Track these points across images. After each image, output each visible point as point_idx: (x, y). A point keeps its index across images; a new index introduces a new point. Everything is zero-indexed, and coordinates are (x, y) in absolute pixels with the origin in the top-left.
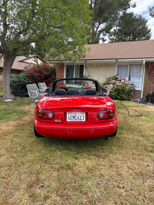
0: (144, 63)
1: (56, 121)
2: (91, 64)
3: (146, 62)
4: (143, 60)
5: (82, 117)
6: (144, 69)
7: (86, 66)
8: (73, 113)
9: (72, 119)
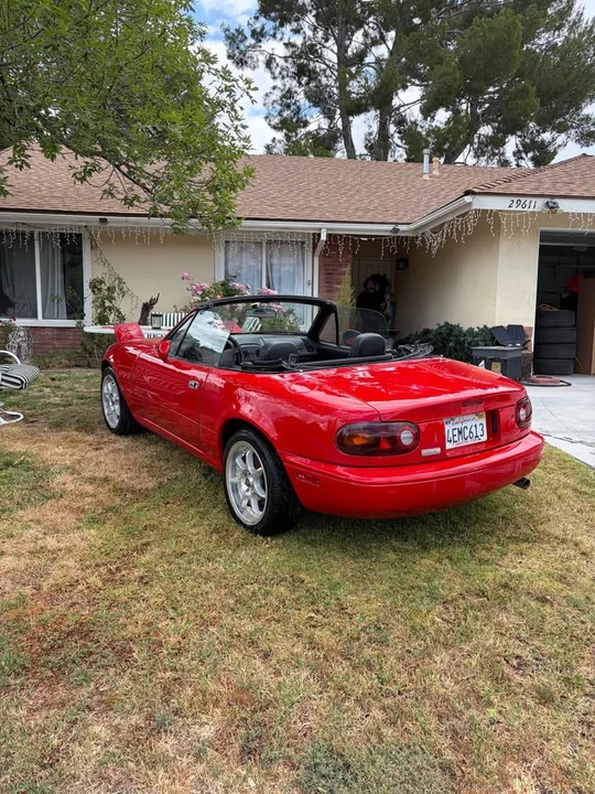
0: (324, 237)
1: (425, 452)
2: (127, 233)
3: (329, 236)
4: (320, 229)
5: (479, 428)
6: (317, 259)
7: (92, 240)
8: (457, 419)
9: (456, 439)
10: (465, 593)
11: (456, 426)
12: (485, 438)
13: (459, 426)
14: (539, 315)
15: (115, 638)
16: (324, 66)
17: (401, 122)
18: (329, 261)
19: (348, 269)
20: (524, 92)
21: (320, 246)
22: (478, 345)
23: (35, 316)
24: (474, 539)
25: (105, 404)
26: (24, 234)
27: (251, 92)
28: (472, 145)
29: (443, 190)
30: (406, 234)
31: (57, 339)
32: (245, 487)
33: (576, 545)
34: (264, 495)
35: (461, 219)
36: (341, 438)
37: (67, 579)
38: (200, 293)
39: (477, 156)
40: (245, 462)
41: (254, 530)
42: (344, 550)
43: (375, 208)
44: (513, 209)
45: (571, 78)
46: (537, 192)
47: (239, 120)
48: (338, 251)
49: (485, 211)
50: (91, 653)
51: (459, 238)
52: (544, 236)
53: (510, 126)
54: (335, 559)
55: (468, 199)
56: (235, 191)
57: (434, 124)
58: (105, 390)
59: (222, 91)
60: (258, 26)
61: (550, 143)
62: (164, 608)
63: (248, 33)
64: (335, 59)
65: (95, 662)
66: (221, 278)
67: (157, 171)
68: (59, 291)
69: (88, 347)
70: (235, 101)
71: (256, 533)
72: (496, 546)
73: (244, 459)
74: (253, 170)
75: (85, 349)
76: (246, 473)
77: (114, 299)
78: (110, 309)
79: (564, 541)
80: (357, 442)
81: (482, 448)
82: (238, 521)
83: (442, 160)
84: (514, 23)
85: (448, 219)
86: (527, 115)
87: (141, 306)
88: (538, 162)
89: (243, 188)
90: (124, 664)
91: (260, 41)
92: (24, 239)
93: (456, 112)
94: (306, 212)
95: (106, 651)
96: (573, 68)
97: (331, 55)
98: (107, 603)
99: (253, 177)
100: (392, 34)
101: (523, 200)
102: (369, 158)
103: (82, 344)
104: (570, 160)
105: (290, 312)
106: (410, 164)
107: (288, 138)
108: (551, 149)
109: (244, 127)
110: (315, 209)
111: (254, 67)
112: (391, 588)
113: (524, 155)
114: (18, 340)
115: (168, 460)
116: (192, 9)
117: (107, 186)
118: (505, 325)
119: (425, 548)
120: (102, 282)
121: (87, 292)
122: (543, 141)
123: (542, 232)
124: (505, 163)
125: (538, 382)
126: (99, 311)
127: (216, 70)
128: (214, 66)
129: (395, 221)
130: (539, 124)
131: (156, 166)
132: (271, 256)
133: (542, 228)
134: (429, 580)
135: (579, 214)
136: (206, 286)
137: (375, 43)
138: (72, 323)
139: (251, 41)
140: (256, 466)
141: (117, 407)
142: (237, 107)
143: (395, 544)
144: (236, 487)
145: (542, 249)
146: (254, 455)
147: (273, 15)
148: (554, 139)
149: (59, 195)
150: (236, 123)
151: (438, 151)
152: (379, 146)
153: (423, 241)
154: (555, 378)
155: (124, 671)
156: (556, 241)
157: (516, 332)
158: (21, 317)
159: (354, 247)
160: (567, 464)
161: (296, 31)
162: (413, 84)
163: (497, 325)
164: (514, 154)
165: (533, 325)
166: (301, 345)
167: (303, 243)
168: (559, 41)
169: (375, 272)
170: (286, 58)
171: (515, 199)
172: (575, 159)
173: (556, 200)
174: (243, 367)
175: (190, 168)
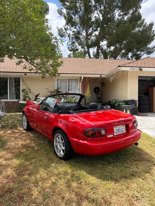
0: (82, 78)
1: (109, 136)
2: (32, 77)
3: (84, 77)
4: (82, 76)
5: (123, 129)
6: (81, 83)
7: (23, 79)
8: (117, 127)
9: (117, 132)
10: (121, 177)
11: (117, 129)
12: (125, 132)
13: (118, 128)
14: (139, 97)
15: (19, 193)
16: (82, 36)
17: (102, 49)
18: (84, 84)
19: (89, 86)
20: (132, 42)
21: (82, 80)
22: (123, 105)
23: (7, 99)
24: (123, 160)
25: (23, 122)
26: (5, 78)
27: (62, 43)
28: (120, 55)
29: (113, 66)
30: (104, 77)
31: (13, 105)
32: (59, 146)
33: (152, 162)
34: (64, 149)
35: (117, 73)
36: (85, 132)
37: (7, 174)
38: (51, 92)
39: (121, 57)
40: (59, 139)
41: (61, 158)
42: (86, 164)
43: (96, 71)
44: (131, 70)
45: (144, 38)
46: (137, 66)
47: (59, 49)
48: (86, 81)
49: (123, 71)
50: (12, 198)
51: (117, 78)
52: (139, 77)
53: (129, 50)
54: (84, 167)
55: (119, 68)
56: (58, 67)
57: (110, 50)
58: (23, 119)
59: (55, 42)
60: (66, 27)
61: (140, 54)
62: (34, 183)
63: (63, 29)
64: (85, 34)
65: (13, 201)
66: (56, 88)
67: (38, 62)
68: (14, 92)
69: (21, 107)
70: (58, 45)
71: (62, 159)
72: (129, 162)
73: (59, 138)
74: (63, 62)
75: (20, 107)
76: (59, 142)
77: (28, 94)
78: (27, 97)
79: (149, 161)
80: (89, 134)
81: (124, 135)
82: (57, 156)
83: (113, 59)
84: (130, 25)
85: (114, 73)
86: (133, 47)
87: (35, 96)
88: (137, 59)
89: (60, 66)
90: (21, 201)
91: (67, 31)
92: (5, 79)
93: (116, 47)
94: (78, 72)
95: (16, 197)
96: (145, 36)
97: (84, 34)
98: (18, 182)
99: (63, 64)
100: (99, 29)
101: (133, 68)
102: (94, 58)
103: (19, 106)
104: (145, 58)
105: (74, 97)
106: (105, 59)
107: (73, 53)
108: (140, 56)
109: (61, 51)
110: (80, 71)
111: (65, 37)
112: (100, 176)
113: (133, 57)
114: (2, 105)
115: (39, 138)
116: (48, 23)
117: (24, 66)
118: (130, 100)
119: (109, 163)
120: (25, 90)
121: (21, 92)
122: (138, 54)
123: (138, 76)
124: (129, 59)
125: (140, 115)
126: (24, 97)
127: (53, 37)
128: (53, 36)
129: (101, 74)
130: (136, 50)
131: (38, 61)
132: (69, 83)
133: (138, 75)
134: (111, 173)
135: (148, 71)
136: (52, 90)
137: (95, 31)
138: (17, 100)
139: (64, 31)
140: (62, 140)
141: (26, 123)
142: (59, 46)
143: (101, 162)
144: (57, 146)
145: (139, 80)
146: (61, 137)
147: (69, 24)
148: (141, 53)
149: (15, 68)
150: (58, 50)
151: (111, 56)
152: (97, 55)
153: (108, 79)
154: (144, 113)
155: (21, 203)
156: (142, 78)
157: (133, 101)
158: (3, 99)
159: (90, 81)
160: (148, 138)
161: (75, 28)
162: (105, 40)
163: (128, 100)
164: (131, 57)
165: (138, 100)
166: (76, 106)
167: (77, 79)
168: (141, 30)
169: (96, 86)
170: (73, 35)
171: (131, 68)
172: (146, 58)
173: (142, 68)
174: (59, 113)
175: (46, 61)
